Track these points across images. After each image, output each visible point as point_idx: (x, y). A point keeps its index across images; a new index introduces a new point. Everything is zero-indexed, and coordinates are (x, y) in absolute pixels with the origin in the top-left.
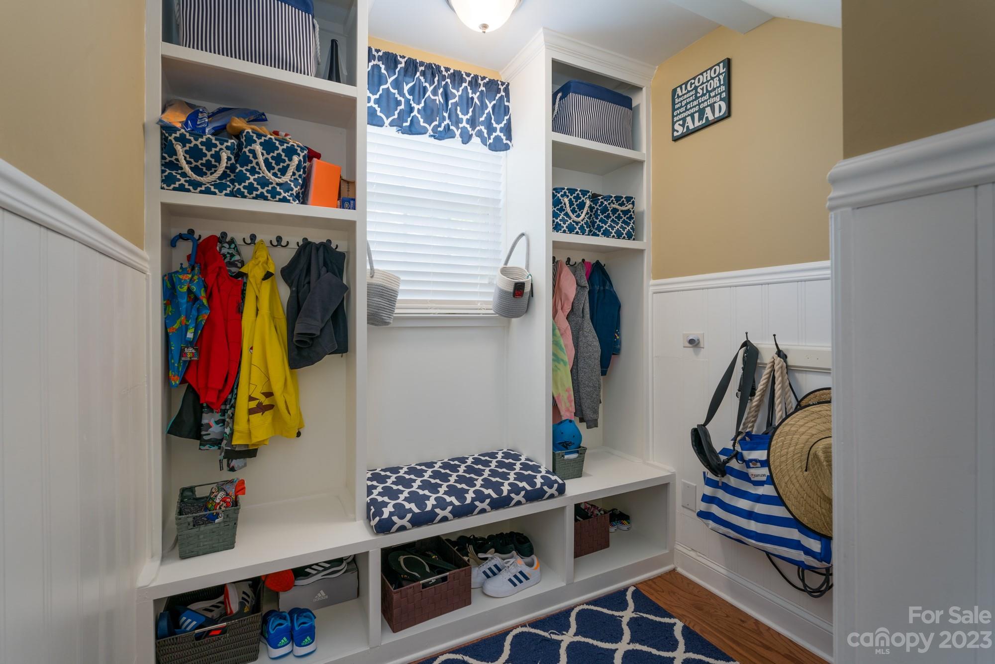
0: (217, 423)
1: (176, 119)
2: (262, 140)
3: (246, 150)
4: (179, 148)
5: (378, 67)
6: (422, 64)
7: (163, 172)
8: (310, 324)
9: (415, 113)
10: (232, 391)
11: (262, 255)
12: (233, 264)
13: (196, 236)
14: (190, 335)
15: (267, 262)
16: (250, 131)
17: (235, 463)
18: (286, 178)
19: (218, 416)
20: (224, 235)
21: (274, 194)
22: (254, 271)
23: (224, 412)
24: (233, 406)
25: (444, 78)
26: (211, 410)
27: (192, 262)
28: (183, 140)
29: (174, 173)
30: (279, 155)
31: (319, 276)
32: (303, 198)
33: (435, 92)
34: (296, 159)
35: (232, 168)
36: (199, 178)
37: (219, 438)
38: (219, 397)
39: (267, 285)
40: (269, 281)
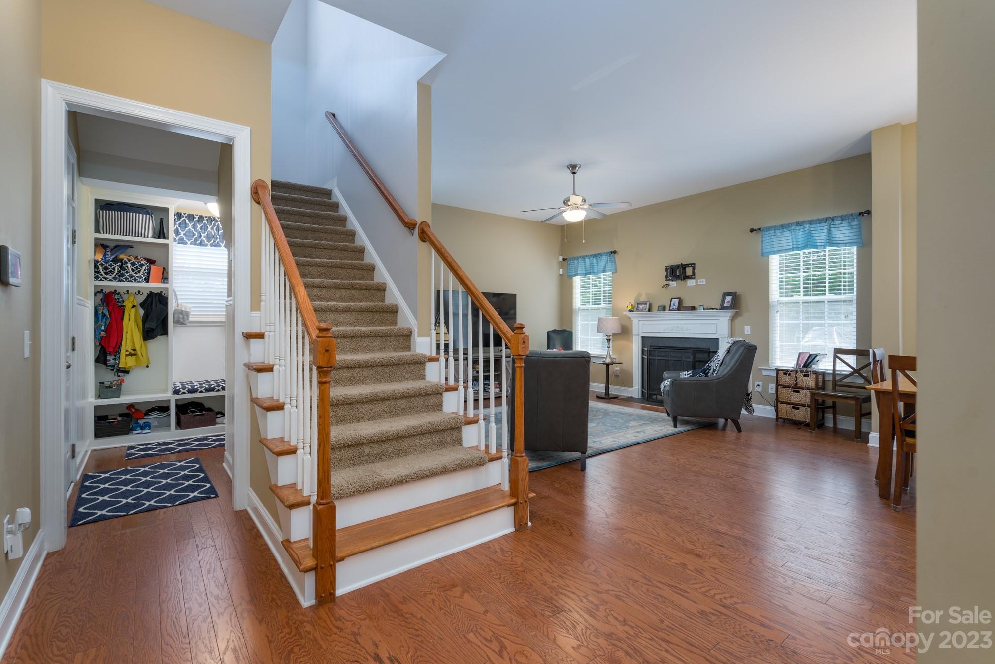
0: (113, 359)
1: (99, 257)
2: (131, 262)
3: (125, 266)
4: (101, 268)
5: (185, 220)
6: (206, 217)
7: (95, 274)
8: (152, 324)
9: (203, 238)
10: (119, 349)
11: (132, 298)
12: (120, 302)
13: (104, 291)
14: (103, 328)
15: (133, 301)
16: (126, 259)
17: (120, 374)
18: (140, 274)
19: (114, 357)
20: (116, 291)
21: (135, 280)
22: (128, 304)
23: (116, 356)
24: (120, 354)
25: (217, 221)
26: (111, 355)
27: (103, 302)
28: (102, 265)
29: (98, 275)
30: (137, 267)
31: (156, 305)
32: (147, 280)
33: (212, 229)
34: (144, 267)
35: (120, 272)
36: (107, 276)
37: (114, 365)
38: (114, 350)
39: (133, 310)
40: (134, 308)
